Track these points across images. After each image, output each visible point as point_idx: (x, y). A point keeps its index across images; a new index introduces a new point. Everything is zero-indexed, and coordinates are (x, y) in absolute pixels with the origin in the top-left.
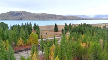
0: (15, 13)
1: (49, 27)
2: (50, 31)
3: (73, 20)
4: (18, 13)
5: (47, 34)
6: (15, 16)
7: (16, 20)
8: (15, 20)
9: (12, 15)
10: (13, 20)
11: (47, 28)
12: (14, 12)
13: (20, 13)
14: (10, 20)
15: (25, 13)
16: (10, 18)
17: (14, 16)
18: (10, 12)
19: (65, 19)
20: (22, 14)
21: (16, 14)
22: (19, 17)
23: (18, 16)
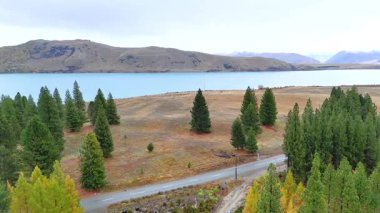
0: (49, 48)
1: (167, 103)
2: (173, 125)
3: (258, 70)
4: (61, 48)
5: (151, 148)
6: (48, 57)
7: (54, 72)
8: (47, 72)
9: (37, 55)
10: (42, 72)
11: (157, 110)
12: (46, 43)
13: (67, 48)
14: (31, 72)
15: (86, 45)
16: (30, 64)
17: (46, 56)
18: (31, 43)
19: (230, 67)
20: (73, 50)
21: (53, 49)
22: (63, 62)
23: (61, 58)
